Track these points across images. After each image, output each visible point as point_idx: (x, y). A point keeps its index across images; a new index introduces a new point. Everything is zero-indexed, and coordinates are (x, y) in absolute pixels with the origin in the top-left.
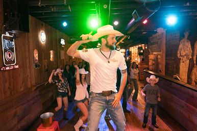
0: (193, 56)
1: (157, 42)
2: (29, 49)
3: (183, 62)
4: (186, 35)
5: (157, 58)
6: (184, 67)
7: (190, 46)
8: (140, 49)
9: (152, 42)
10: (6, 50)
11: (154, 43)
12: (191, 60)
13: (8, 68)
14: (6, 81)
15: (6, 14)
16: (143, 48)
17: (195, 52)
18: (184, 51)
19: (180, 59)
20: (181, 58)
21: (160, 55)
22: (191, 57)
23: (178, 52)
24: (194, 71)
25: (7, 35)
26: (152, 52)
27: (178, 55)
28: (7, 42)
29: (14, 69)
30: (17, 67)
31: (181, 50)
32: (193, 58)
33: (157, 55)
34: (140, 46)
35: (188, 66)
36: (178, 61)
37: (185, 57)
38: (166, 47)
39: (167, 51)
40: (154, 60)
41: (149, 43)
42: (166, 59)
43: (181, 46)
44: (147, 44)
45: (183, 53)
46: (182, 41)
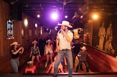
0: (106, 36)
2: (19, 29)
3: (101, 39)
4: (103, 24)
5: (88, 36)
6: (101, 41)
7: (105, 30)
8: (79, 30)
9: (86, 27)
10: (9, 29)
11: (86, 28)
12: (105, 38)
13: (9, 39)
15: (11, 11)
16: (81, 30)
17: (107, 34)
18: (102, 33)
20: (100, 36)
22: (105, 36)
23: (99, 33)
24: (106, 43)
25: (10, 21)
26: (86, 33)
27: (99, 35)
28: (9, 25)
29: (12, 39)
30: (13, 38)
33: (88, 34)
34: (79, 29)
35: (103, 41)
36: (98, 38)
38: (93, 31)
39: (93, 32)
40: (86, 37)
41: (84, 28)
42: (93, 37)
43: (100, 30)
44: (83, 28)
45: (101, 34)
46: (101, 27)
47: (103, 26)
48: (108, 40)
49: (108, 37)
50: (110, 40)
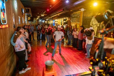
1: (77, 17)
2: (11, 13)
9: (74, 16)
12: (99, 27)
14: (2, 38)
17: (102, 23)
18: (95, 22)
20: (93, 26)
22: (99, 26)
26: (73, 22)
27: (91, 25)
30: (7, 26)
34: (65, 18)
37: (95, 25)
38: (83, 20)
44: (70, 17)
49: (102, 26)
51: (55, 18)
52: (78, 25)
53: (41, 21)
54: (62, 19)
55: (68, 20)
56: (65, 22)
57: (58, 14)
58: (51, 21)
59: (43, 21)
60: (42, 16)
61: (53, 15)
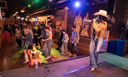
0: (82, 24)
1: (62, 15)
3: (77, 27)
6: (77, 30)
7: (81, 19)
9: (58, 14)
11: (59, 16)
12: (81, 26)
18: (78, 21)
19: (76, 25)
21: (63, 23)
22: (81, 25)
24: (83, 31)
26: (58, 21)
27: (75, 24)
31: (76, 21)
32: (82, 25)
33: (62, 23)
34: (49, 16)
35: (79, 29)
38: (68, 19)
39: (68, 21)
42: (67, 26)
44: (54, 15)
45: (77, 23)
46: (77, 16)
47: (80, 15)
48: (84, 28)
49: (84, 25)
50: (87, 28)
51: (38, 15)
52: (63, 24)
53: (19, 18)
54: (46, 17)
55: (52, 18)
56: (49, 20)
57: (42, 12)
58: (32, 19)
59: (22, 19)
60: (22, 11)
61: (35, 12)
